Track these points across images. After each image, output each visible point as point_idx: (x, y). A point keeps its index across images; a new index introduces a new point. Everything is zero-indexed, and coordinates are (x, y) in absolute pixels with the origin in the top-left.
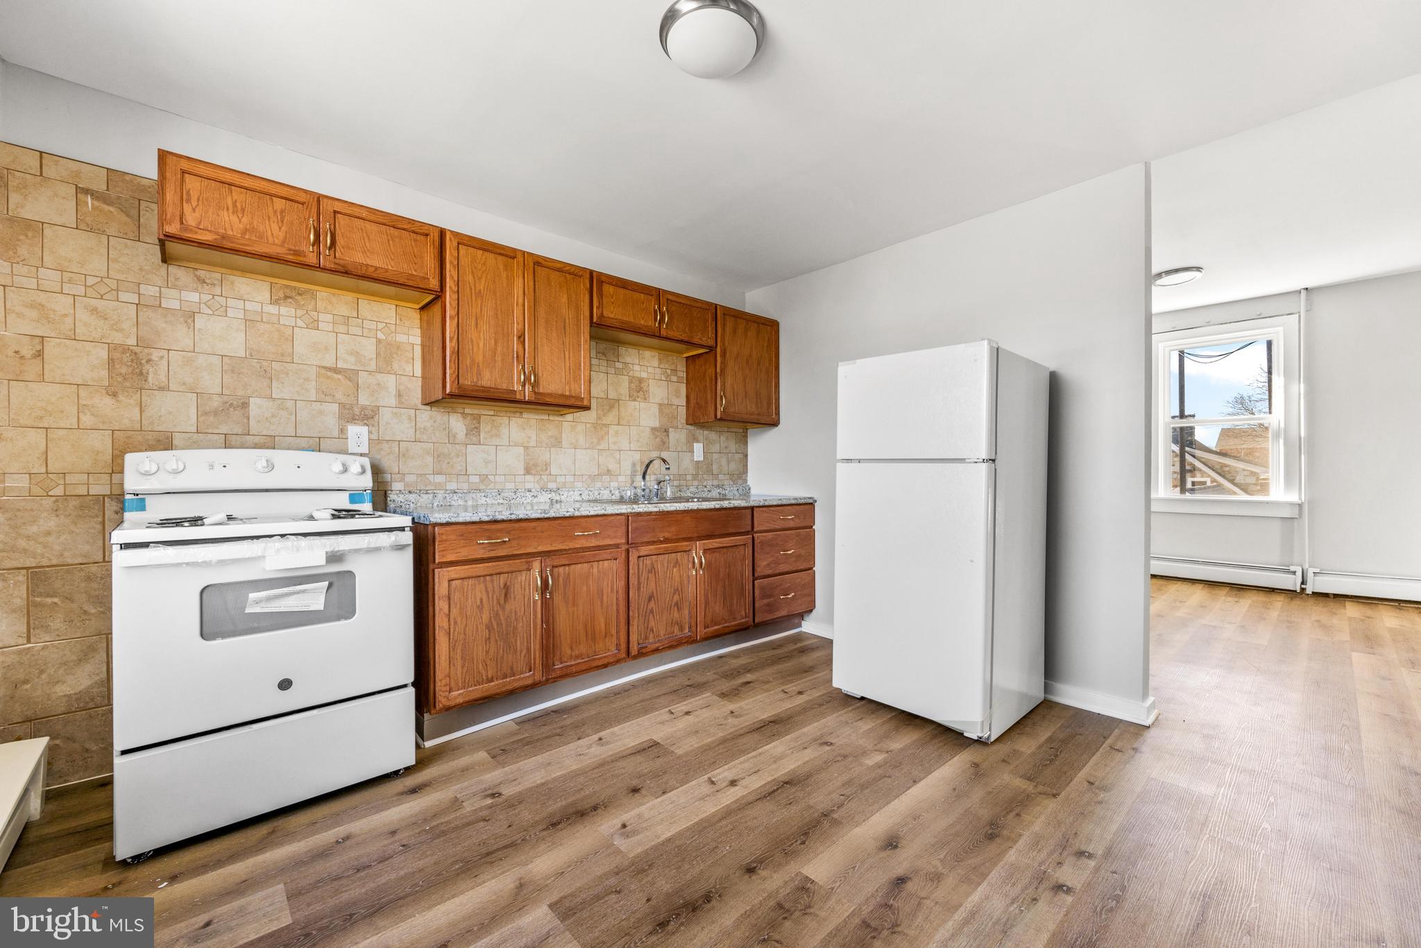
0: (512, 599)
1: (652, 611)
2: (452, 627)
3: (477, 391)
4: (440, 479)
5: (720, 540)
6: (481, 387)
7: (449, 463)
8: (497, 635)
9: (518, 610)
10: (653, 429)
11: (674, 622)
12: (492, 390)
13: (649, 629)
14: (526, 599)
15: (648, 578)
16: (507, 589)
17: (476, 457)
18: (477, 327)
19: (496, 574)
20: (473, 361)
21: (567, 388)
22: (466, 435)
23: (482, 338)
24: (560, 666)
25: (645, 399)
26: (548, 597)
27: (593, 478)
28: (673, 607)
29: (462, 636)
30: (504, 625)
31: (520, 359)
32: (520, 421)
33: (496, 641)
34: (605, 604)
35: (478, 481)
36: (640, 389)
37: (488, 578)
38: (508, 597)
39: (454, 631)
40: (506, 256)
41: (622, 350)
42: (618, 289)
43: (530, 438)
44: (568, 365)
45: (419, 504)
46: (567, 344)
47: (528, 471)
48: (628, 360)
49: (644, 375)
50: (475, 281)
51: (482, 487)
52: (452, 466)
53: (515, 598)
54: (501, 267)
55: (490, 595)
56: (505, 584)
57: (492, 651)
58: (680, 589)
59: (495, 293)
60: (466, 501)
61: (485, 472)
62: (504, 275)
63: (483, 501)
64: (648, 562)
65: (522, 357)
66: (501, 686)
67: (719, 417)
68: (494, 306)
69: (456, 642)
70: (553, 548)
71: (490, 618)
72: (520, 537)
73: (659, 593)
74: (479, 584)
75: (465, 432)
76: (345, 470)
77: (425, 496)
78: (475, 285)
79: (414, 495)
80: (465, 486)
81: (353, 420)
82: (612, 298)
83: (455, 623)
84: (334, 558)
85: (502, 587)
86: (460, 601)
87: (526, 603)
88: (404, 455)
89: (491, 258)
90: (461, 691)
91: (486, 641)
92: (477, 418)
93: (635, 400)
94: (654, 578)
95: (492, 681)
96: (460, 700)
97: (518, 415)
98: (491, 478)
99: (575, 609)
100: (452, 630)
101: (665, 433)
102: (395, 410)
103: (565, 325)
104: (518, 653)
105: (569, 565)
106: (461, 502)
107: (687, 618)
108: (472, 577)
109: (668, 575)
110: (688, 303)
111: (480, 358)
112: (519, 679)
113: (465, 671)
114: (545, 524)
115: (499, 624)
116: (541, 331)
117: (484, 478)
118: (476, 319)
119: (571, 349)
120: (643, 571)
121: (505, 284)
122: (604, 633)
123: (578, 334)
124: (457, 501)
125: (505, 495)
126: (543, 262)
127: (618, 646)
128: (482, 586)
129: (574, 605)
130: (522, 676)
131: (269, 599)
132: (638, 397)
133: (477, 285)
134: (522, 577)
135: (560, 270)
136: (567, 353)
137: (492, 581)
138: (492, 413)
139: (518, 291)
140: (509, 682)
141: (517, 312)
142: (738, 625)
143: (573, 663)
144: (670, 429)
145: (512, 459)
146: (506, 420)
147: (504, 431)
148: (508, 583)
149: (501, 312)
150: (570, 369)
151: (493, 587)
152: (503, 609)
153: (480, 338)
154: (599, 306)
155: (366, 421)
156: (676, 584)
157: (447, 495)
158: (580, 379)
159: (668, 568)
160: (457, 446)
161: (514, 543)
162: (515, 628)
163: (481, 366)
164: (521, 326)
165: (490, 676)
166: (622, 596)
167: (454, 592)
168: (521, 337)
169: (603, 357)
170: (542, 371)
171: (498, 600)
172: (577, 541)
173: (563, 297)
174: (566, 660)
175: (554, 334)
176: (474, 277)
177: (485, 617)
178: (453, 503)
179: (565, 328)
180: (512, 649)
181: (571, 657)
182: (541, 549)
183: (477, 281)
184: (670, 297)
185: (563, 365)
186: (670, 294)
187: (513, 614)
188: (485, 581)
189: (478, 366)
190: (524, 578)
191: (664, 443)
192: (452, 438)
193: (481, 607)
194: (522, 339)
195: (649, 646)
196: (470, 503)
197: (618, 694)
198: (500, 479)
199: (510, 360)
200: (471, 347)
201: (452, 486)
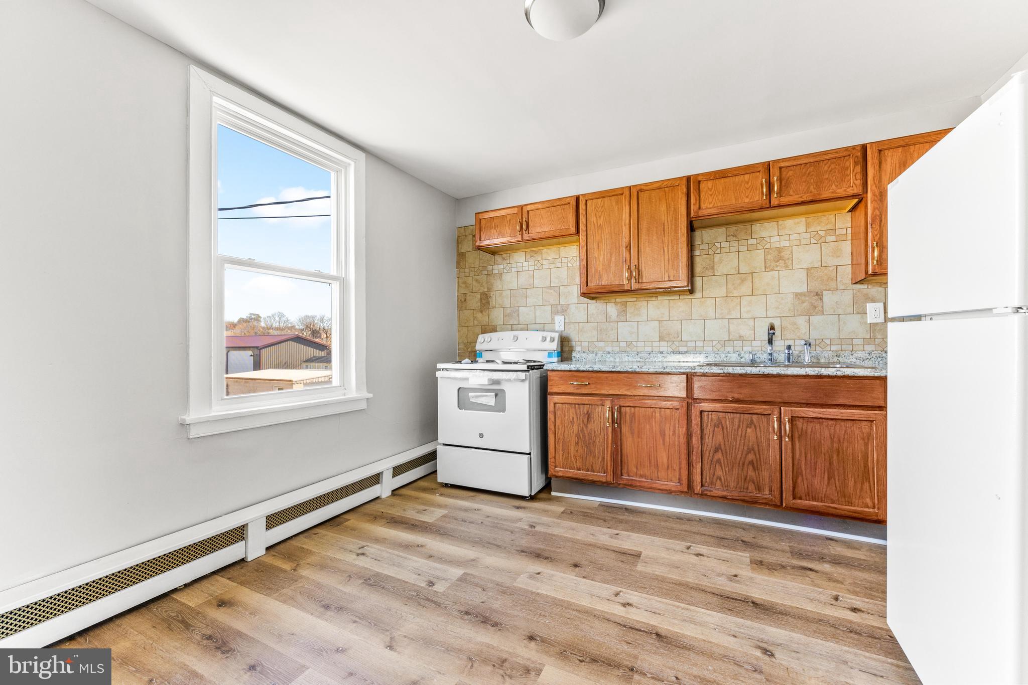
0: (592, 422)
1: (719, 461)
2: (557, 430)
3: (598, 289)
4: (601, 344)
5: (822, 410)
6: (601, 286)
7: (606, 334)
8: (582, 443)
9: (596, 430)
10: (797, 295)
11: (748, 478)
12: (608, 286)
13: (715, 477)
14: (602, 424)
15: (714, 430)
16: (589, 415)
17: (625, 330)
18: (598, 248)
19: (582, 404)
20: (596, 270)
21: (667, 275)
22: (618, 316)
23: (602, 254)
24: (627, 478)
25: (787, 267)
26: (616, 426)
27: (724, 343)
28: (746, 464)
29: (562, 437)
30: (587, 438)
31: (627, 262)
32: (655, 303)
33: (582, 446)
34: (667, 444)
35: (625, 345)
36: (780, 258)
37: (577, 405)
38: (589, 419)
39: (558, 433)
40: (617, 195)
41: (756, 227)
42: (717, 181)
43: (663, 314)
44: (666, 257)
45: (587, 360)
46: (666, 241)
47: (661, 339)
48: (764, 234)
49: (785, 244)
50: (597, 220)
51: (628, 349)
52: (609, 336)
53: (594, 422)
54: (614, 204)
55: (578, 417)
56: (588, 412)
57: (579, 451)
58: (756, 449)
59: (610, 222)
60: (615, 359)
61: (630, 339)
62: (616, 208)
63: (626, 359)
64: (713, 417)
65: (629, 260)
66: (584, 475)
67: (870, 272)
68: (609, 231)
69: (559, 439)
70: (620, 393)
71: (579, 431)
72: (596, 383)
73: (727, 448)
74: (572, 408)
75: (616, 314)
76: (544, 339)
77: (591, 355)
78: (597, 222)
79: (585, 354)
80: (617, 349)
81: (557, 313)
82: (711, 191)
83: (559, 429)
84: (497, 382)
85: (586, 413)
86: (561, 416)
87: (602, 427)
88: (581, 331)
89: (607, 201)
90: (562, 469)
91: (576, 444)
92: (625, 304)
93: (773, 270)
94: (721, 433)
95: (579, 469)
96: (560, 474)
97: (654, 298)
98: (635, 343)
99: (640, 440)
100: (557, 433)
101: (817, 297)
102: (577, 305)
103: (664, 228)
104: (597, 459)
105: (634, 407)
106: (612, 359)
107: (767, 480)
108: (567, 404)
109: (740, 433)
110: (812, 160)
111: (600, 268)
112: (596, 475)
113: (564, 458)
114: (615, 375)
115: (584, 436)
116: (644, 237)
117: (630, 344)
118: (598, 244)
119: (670, 244)
120: (707, 424)
121: (617, 214)
122: (666, 465)
123: (676, 232)
124: (609, 358)
125: (642, 355)
126: (643, 187)
127: (680, 480)
128: (573, 410)
129: (639, 437)
130: (599, 474)
131: (477, 397)
132: (777, 266)
133: (599, 221)
134: (599, 409)
135: (659, 188)
136: (666, 249)
137: (579, 409)
138: (635, 299)
139: (625, 216)
140: (590, 475)
141: (625, 230)
142: (855, 512)
143: (637, 479)
144: (824, 293)
145: (650, 330)
146: (645, 303)
147: (644, 311)
148: (590, 411)
149: (614, 233)
150: (668, 261)
151: (580, 412)
152: (587, 427)
153: (601, 255)
154: (696, 202)
155: (563, 313)
156: (751, 444)
157: (603, 354)
158: (678, 266)
159: (739, 426)
160: (611, 323)
161: (593, 386)
162: (594, 442)
163: (601, 272)
164: (628, 239)
165: (578, 466)
166: (683, 440)
167: (558, 410)
168: (629, 247)
169: (734, 239)
170: (645, 267)
171: (583, 421)
172: (639, 390)
173: (662, 207)
174: (632, 475)
175: (655, 238)
176: (596, 217)
177: (576, 428)
178: (607, 359)
179: (664, 230)
180: (592, 455)
181: (636, 475)
182: (611, 392)
183: (598, 218)
184: (783, 164)
185: (663, 258)
186: (783, 162)
187: (593, 432)
188: (575, 407)
189: (600, 273)
190: (600, 410)
191: (815, 307)
192: (608, 320)
193: (573, 422)
194: (628, 248)
195: (714, 491)
196: (617, 360)
197: (680, 519)
198: (639, 344)
199: (621, 264)
200: (595, 262)
201: (609, 349)
